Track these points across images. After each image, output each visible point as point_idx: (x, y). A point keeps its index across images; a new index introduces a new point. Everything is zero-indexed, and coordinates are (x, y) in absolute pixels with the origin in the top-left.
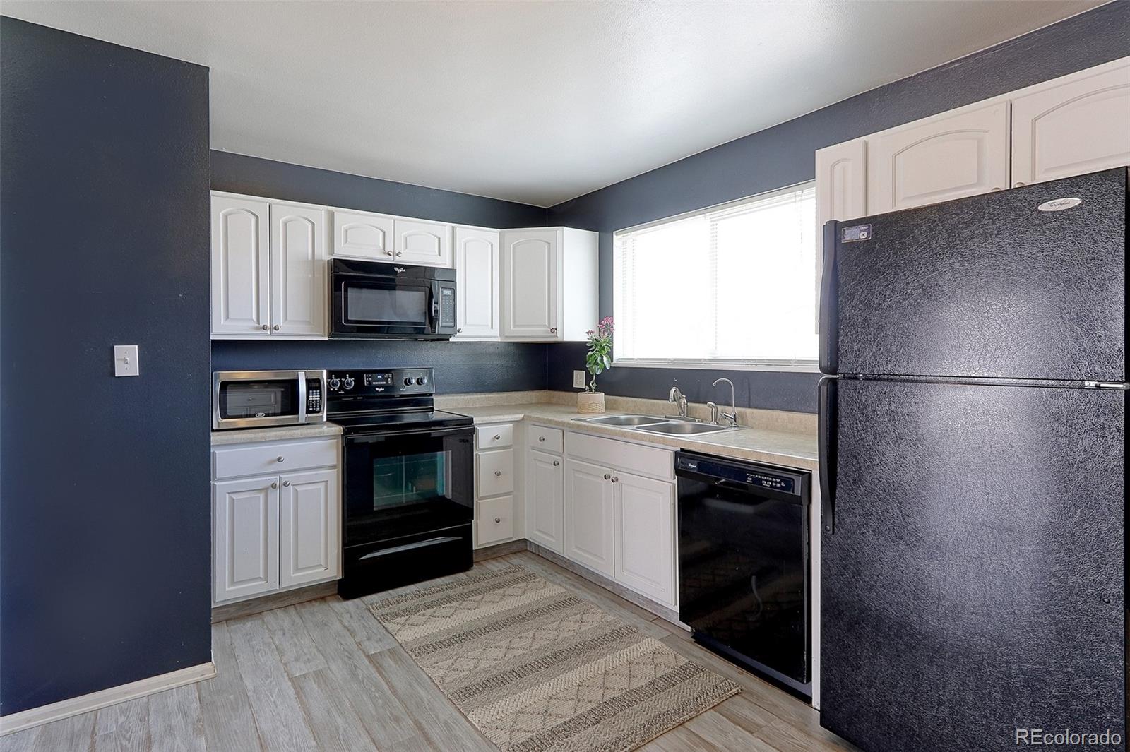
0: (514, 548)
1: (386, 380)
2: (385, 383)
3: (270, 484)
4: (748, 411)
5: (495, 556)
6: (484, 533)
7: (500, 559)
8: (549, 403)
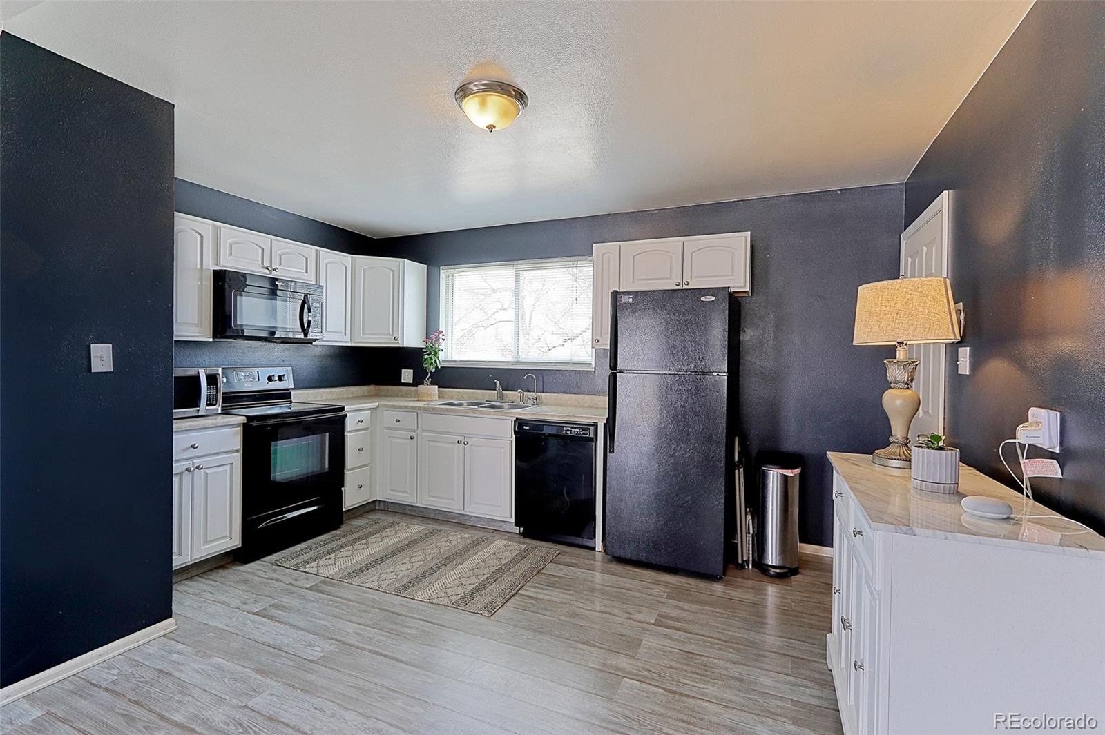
0: (367, 508)
3: (184, 468)
4: (543, 394)
5: (354, 516)
6: (351, 497)
7: (359, 518)
8: (377, 395)
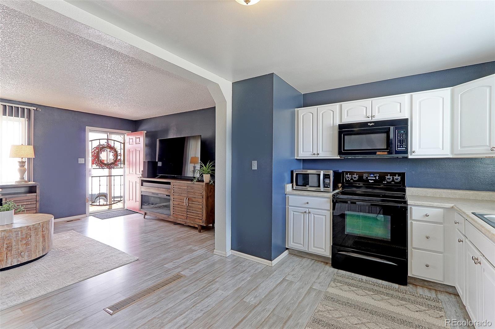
1: (375, 177)
2: (374, 178)
3: (305, 211)
